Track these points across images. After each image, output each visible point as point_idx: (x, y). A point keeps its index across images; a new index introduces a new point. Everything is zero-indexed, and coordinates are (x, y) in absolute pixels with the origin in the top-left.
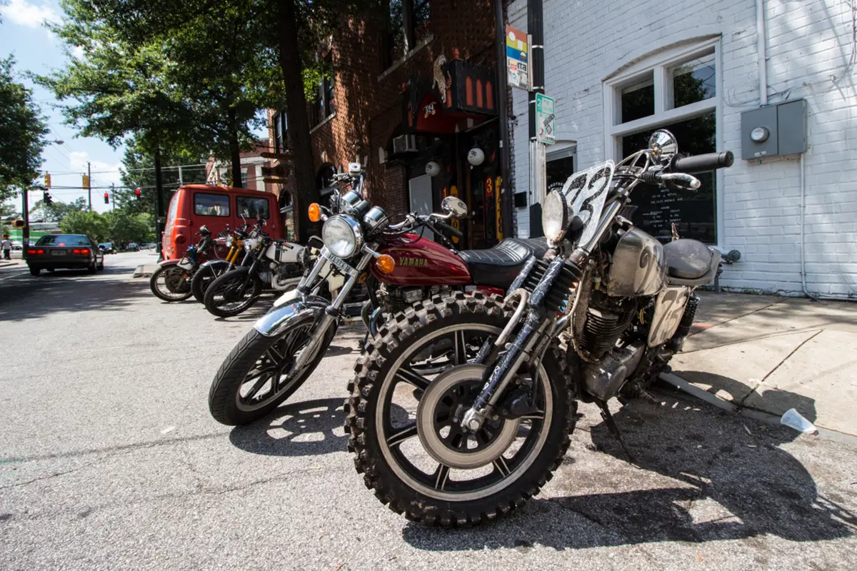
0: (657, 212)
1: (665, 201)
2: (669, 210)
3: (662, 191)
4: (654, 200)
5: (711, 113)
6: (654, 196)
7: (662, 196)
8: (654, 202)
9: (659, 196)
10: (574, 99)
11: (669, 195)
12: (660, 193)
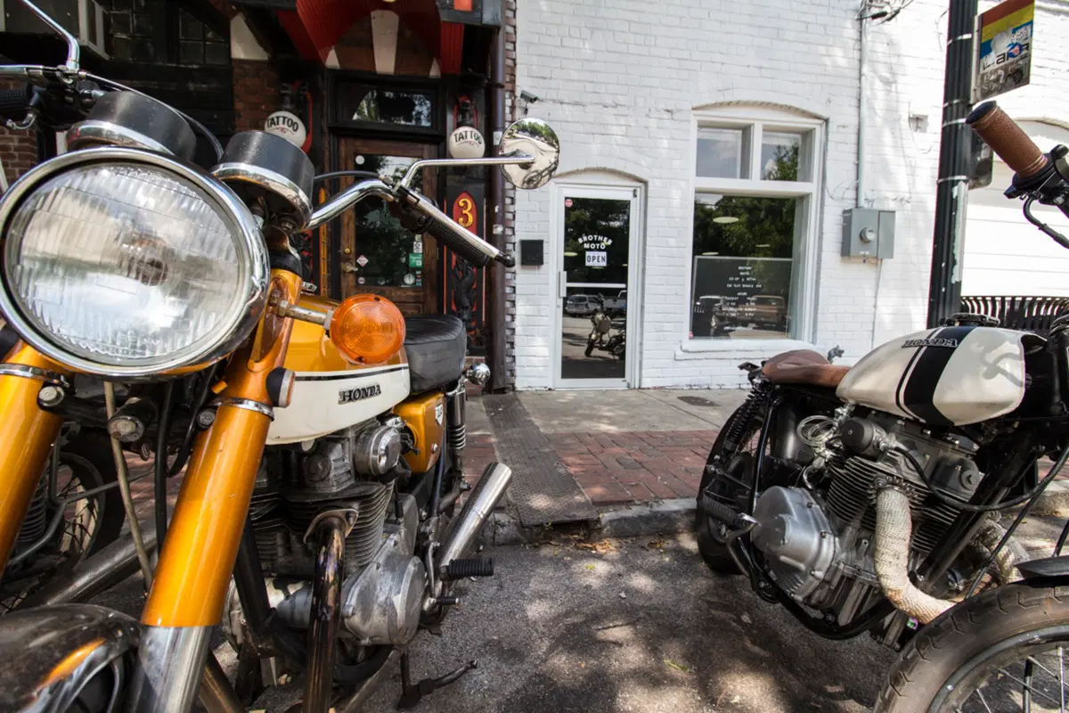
0: (732, 298)
1: (744, 286)
2: (745, 297)
3: (742, 274)
4: (731, 282)
5: (803, 198)
6: (731, 279)
7: (741, 279)
8: (730, 286)
9: (737, 279)
10: (647, 116)
11: (748, 279)
12: (738, 276)
